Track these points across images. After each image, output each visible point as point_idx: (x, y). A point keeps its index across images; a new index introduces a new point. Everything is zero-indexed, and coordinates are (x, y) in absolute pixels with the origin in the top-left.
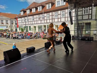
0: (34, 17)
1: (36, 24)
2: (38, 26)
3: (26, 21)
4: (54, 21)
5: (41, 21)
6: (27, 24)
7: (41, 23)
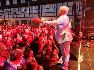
0: (16, 10)
1: (19, 17)
2: (22, 20)
3: (5, 14)
4: (41, 16)
5: (25, 15)
6: (6, 18)
7: (25, 17)
